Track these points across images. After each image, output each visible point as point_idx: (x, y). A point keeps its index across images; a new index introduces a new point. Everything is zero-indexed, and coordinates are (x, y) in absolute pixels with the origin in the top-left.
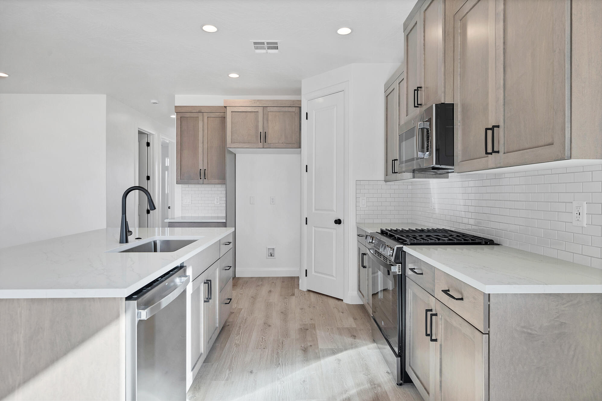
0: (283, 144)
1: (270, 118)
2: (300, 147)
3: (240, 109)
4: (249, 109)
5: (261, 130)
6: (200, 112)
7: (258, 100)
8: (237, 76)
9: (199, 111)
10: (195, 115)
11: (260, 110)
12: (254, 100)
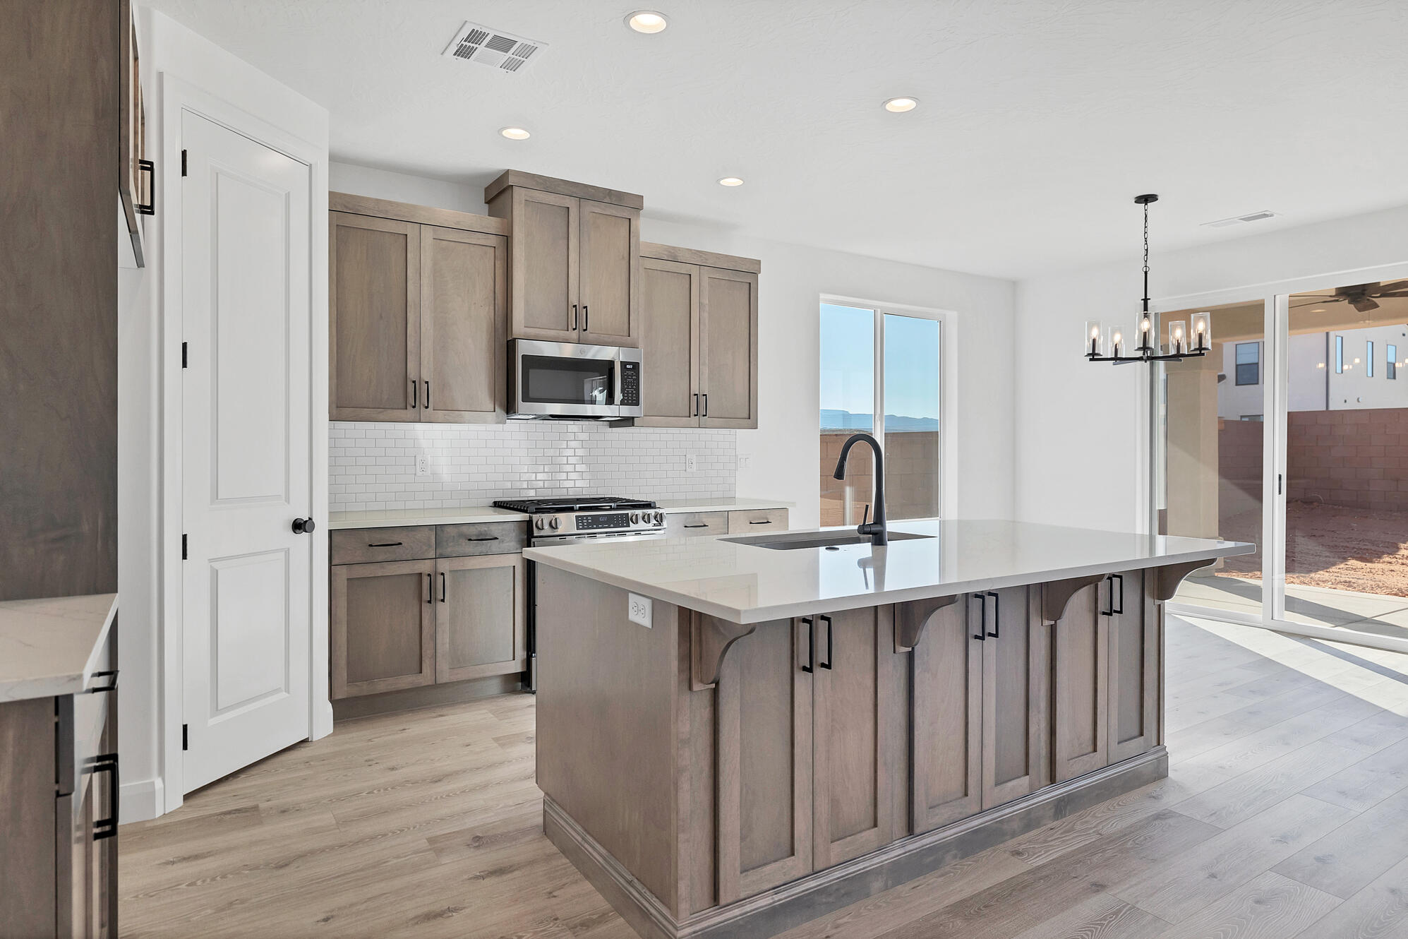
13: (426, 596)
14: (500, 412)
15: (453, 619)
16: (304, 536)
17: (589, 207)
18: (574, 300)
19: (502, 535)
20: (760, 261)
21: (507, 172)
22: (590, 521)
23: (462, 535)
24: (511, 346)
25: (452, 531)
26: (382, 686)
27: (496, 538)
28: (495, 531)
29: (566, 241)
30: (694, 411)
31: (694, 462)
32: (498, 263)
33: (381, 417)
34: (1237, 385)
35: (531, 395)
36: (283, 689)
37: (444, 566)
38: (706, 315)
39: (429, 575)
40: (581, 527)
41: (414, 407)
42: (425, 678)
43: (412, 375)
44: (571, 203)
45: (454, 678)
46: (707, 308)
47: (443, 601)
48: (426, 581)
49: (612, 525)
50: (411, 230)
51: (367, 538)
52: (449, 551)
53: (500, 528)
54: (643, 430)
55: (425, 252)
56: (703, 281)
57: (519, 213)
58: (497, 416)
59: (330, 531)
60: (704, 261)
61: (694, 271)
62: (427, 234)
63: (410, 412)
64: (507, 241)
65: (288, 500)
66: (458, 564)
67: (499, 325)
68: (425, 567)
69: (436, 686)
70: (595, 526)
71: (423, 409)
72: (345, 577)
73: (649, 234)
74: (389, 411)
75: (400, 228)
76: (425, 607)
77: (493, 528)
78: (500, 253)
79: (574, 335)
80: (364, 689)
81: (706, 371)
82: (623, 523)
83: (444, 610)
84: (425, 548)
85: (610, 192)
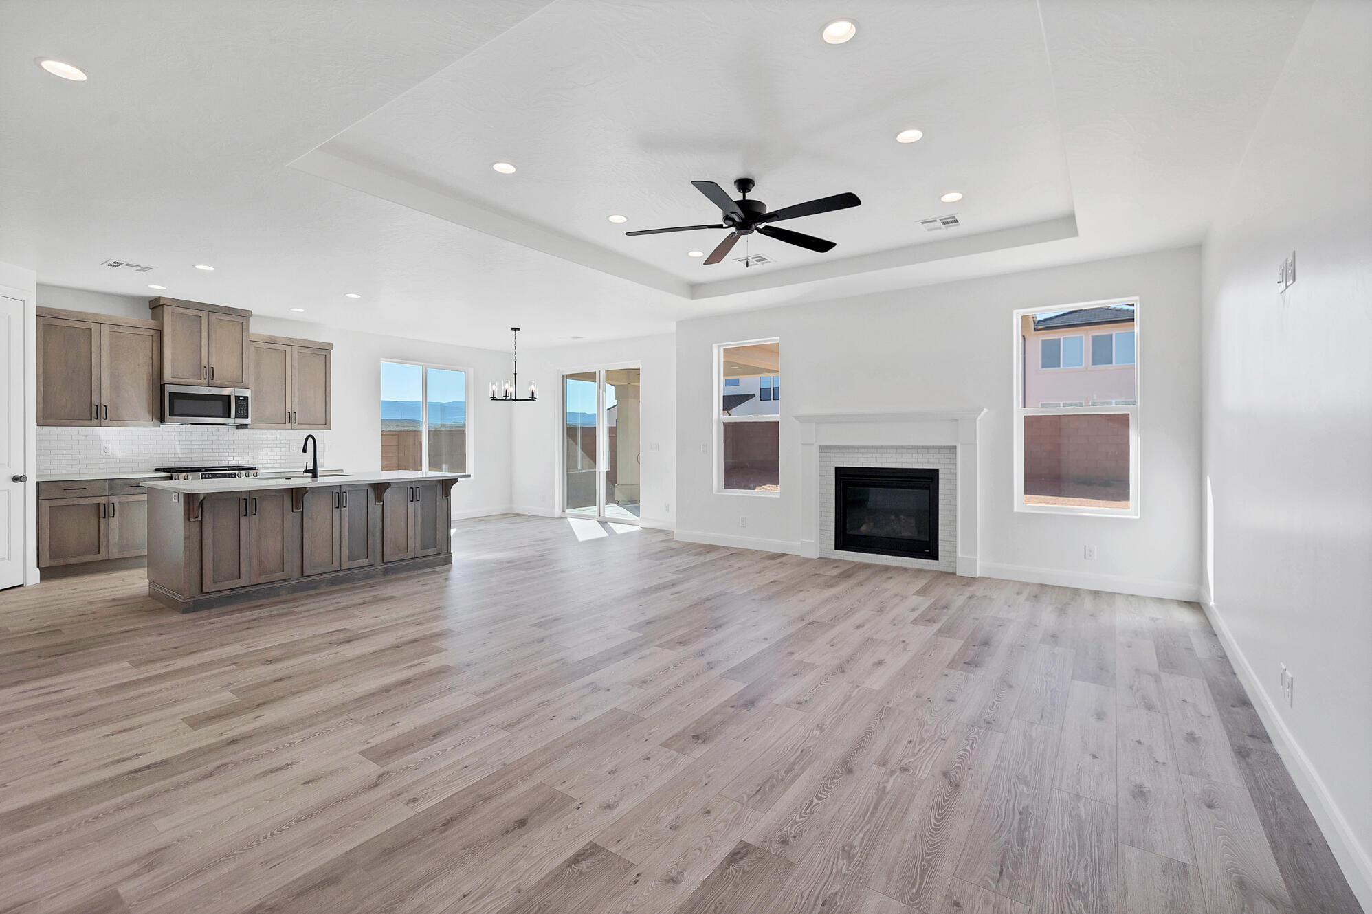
13: (102, 514)
14: (156, 422)
15: (121, 527)
16: (21, 484)
17: (214, 317)
18: (205, 363)
20: (332, 344)
21: (159, 298)
22: (210, 476)
23: (126, 484)
24: (162, 387)
25: (120, 482)
26: (72, 561)
29: (199, 334)
30: (287, 421)
31: (295, 447)
32: (154, 345)
33: (74, 424)
34: (761, 400)
35: (175, 413)
36: (7, 558)
37: (114, 499)
38: (296, 372)
39: (104, 504)
40: (204, 479)
41: (97, 419)
42: (103, 555)
43: (95, 400)
44: (204, 315)
45: (121, 556)
46: (297, 368)
47: (113, 517)
48: (102, 508)
50: (93, 326)
51: (63, 486)
52: (118, 492)
54: (252, 430)
55: (104, 340)
56: (293, 355)
57: (167, 319)
58: (154, 423)
59: (38, 483)
60: (294, 343)
61: (288, 349)
62: (106, 331)
63: (94, 422)
64: (160, 333)
65: (9, 465)
66: (123, 499)
67: (155, 377)
68: (102, 500)
69: (109, 560)
71: (103, 420)
72: (48, 505)
73: (256, 329)
74: (80, 421)
75: (87, 326)
76: (102, 521)
78: (156, 338)
79: (205, 382)
80: (61, 562)
81: (296, 400)
83: (114, 523)
84: (102, 491)
85: (229, 309)
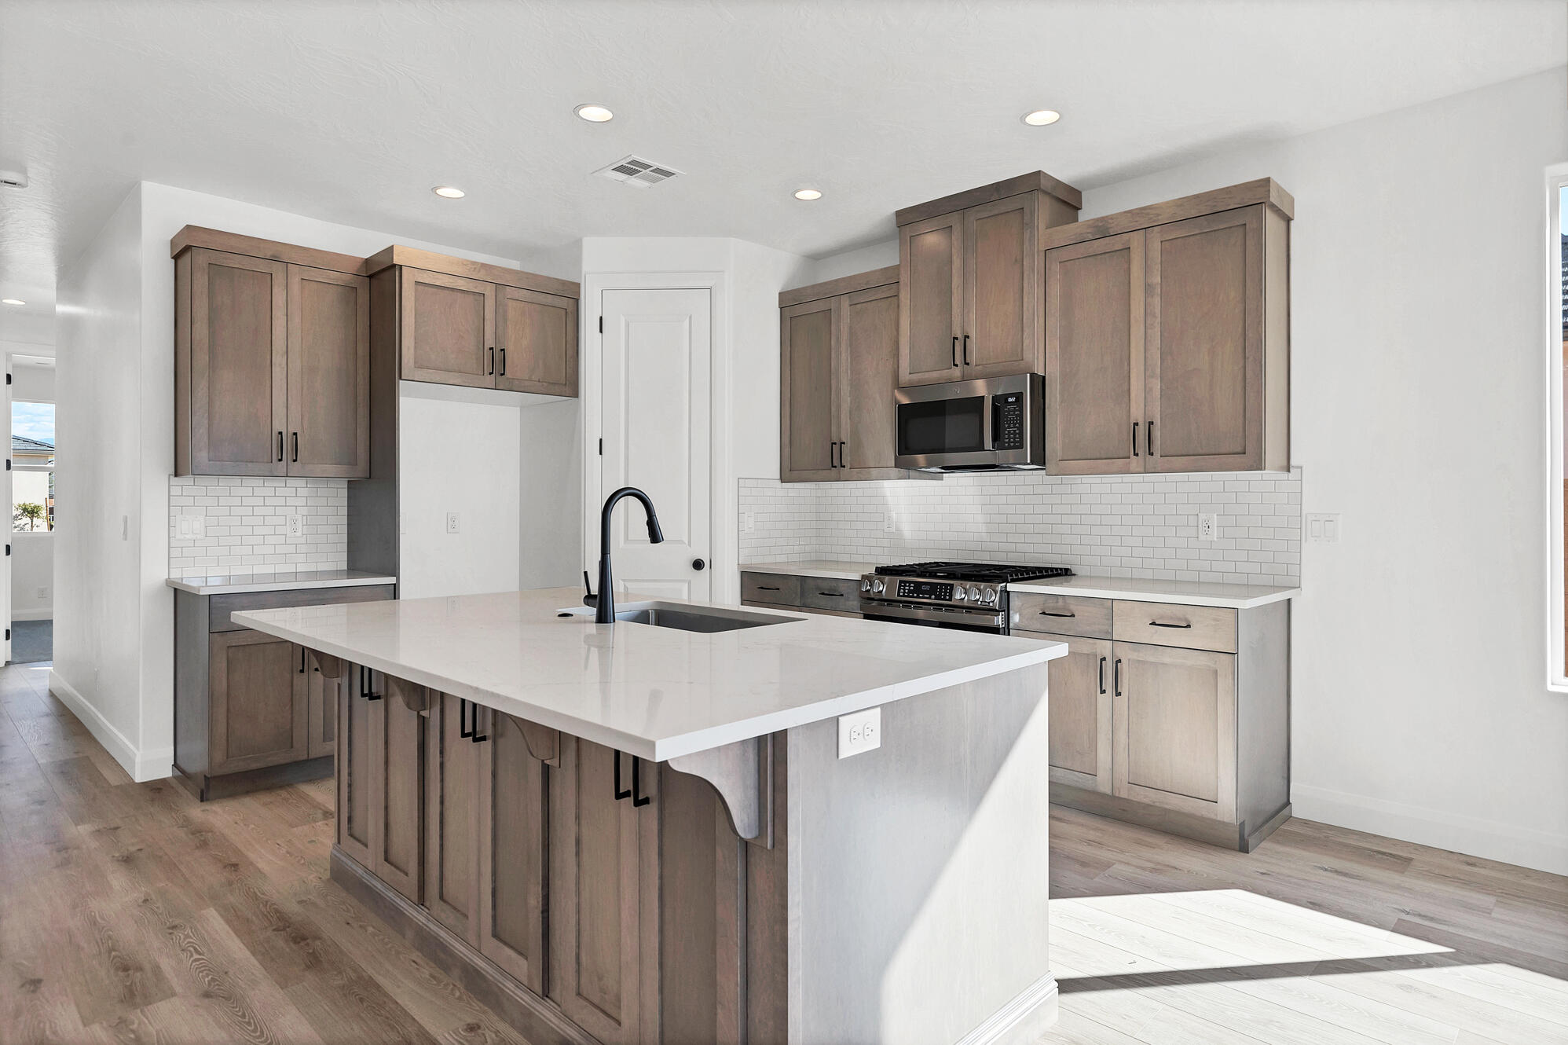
0: (541, 384)
1: (511, 314)
2: (575, 394)
3: (437, 278)
4: (461, 284)
5: (489, 343)
6: (275, 259)
7: (483, 265)
8: (461, 194)
9: (271, 256)
10: (263, 267)
11: (489, 291)
12: (474, 263)
17: (973, 217)
18: (957, 332)
19: (848, 593)
22: (912, 588)
25: (812, 583)
27: (842, 595)
28: (842, 588)
29: (950, 266)
40: (901, 594)
41: (835, 467)
43: (833, 435)
44: (954, 219)
46: (1157, 290)
49: (933, 597)
52: (809, 601)
53: (846, 585)
55: (843, 323)
59: (741, 574)
63: (833, 472)
70: (915, 595)
71: (841, 469)
75: (827, 305)
77: (841, 584)
81: (1155, 386)
82: (945, 595)
84: (794, 596)
